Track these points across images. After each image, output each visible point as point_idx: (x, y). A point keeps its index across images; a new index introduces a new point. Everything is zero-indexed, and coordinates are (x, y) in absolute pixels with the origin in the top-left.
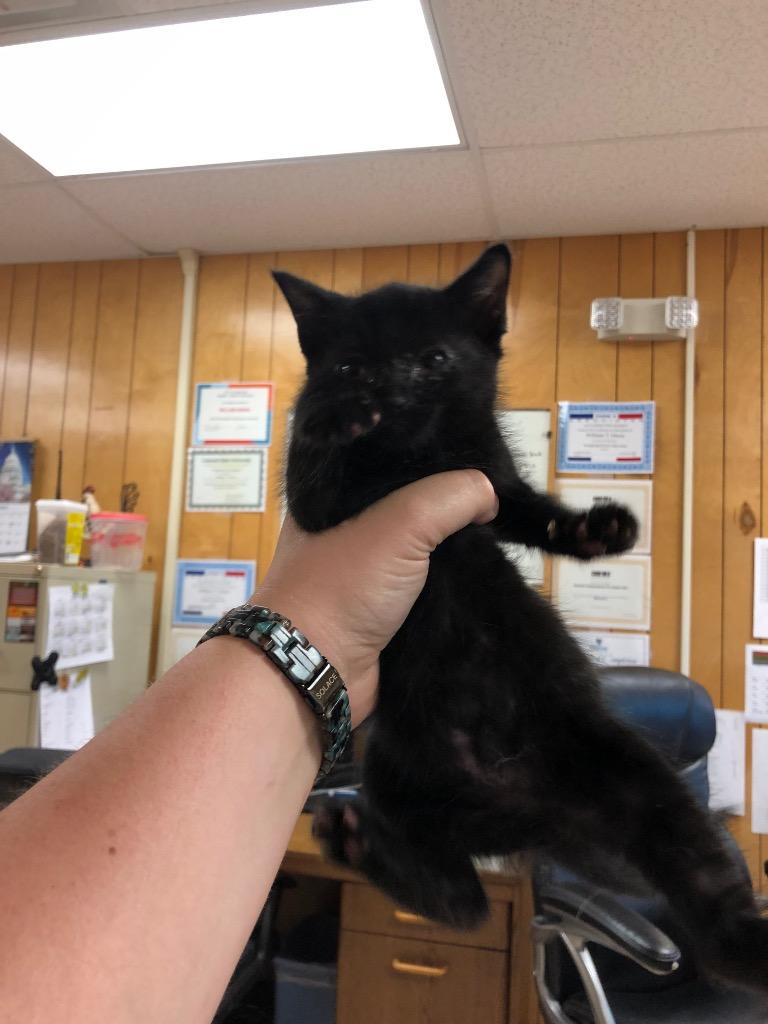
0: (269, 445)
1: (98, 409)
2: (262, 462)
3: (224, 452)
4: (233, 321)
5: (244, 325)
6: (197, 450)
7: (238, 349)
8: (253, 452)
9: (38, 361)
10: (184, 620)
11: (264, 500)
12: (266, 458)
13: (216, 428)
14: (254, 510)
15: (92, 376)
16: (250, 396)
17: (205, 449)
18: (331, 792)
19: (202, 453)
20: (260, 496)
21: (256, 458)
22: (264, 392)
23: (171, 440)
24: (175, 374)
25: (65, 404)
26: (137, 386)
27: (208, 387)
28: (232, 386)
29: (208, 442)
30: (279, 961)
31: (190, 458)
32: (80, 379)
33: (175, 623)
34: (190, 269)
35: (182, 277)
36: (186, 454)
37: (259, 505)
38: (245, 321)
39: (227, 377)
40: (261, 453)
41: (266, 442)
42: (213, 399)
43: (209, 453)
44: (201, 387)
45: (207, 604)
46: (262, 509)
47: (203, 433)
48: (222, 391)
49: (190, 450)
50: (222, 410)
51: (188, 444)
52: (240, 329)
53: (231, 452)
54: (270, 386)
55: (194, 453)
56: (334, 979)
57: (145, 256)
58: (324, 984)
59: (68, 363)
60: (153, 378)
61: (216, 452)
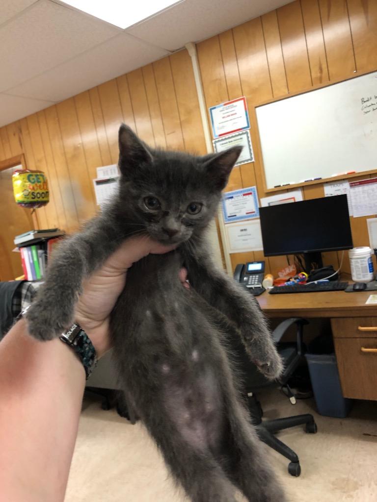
0: (250, 128)
1: (168, 134)
2: (248, 137)
3: (229, 138)
4: (218, 72)
5: (225, 72)
6: (217, 140)
7: (224, 85)
8: (243, 134)
9: (138, 120)
10: (229, 220)
11: (253, 156)
12: (249, 135)
13: (223, 127)
14: (250, 162)
15: (162, 119)
16: (236, 106)
17: (220, 139)
18: (316, 282)
19: (219, 141)
20: (251, 154)
21: (245, 136)
22: (242, 102)
23: (204, 139)
24: (198, 107)
25: (154, 137)
26: (183, 118)
27: (215, 108)
28: (225, 105)
29: (220, 135)
30: (307, 355)
31: (214, 145)
32: (157, 122)
33: (226, 223)
34: (192, 52)
35: (190, 58)
36: (212, 143)
37: (251, 159)
38: (224, 70)
39: (222, 100)
40: (247, 133)
41: (248, 127)
42: (218, 114)
43: (223, 140)
44: (211, 109)
45: (237, 211)
46: (253, 160)
47: (217, 132)
48: (221, 108)
49: (213, 141)
50: (223, 118)
51: (212, 139)
52: (223, 75)
53: (233, 137)
54: (243, 99)
55: (216, 142)
56: (335, 360)
57: (170, 53)
58: (331, 362)
59: (150, 116)
60: (189, 112)
61: (226, 139)
